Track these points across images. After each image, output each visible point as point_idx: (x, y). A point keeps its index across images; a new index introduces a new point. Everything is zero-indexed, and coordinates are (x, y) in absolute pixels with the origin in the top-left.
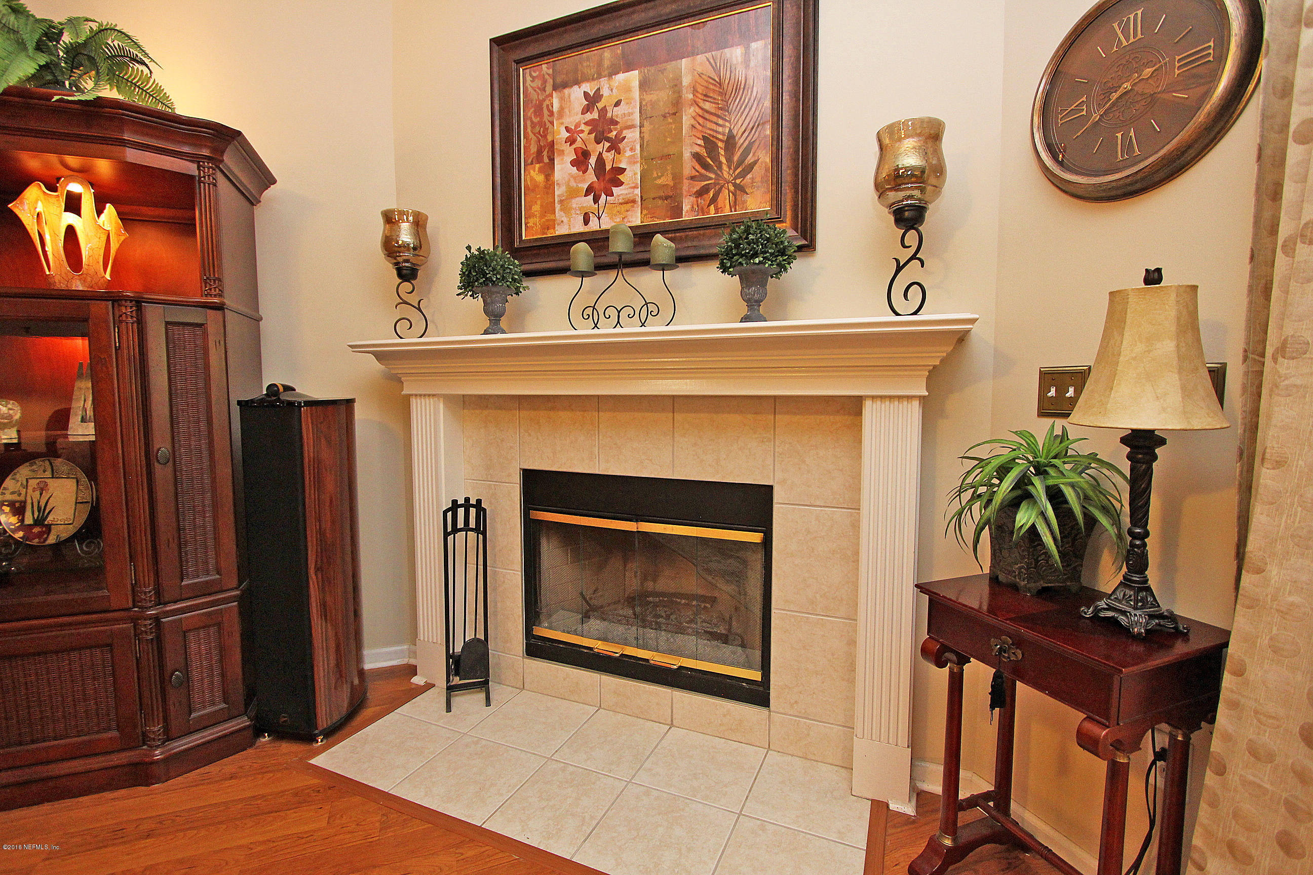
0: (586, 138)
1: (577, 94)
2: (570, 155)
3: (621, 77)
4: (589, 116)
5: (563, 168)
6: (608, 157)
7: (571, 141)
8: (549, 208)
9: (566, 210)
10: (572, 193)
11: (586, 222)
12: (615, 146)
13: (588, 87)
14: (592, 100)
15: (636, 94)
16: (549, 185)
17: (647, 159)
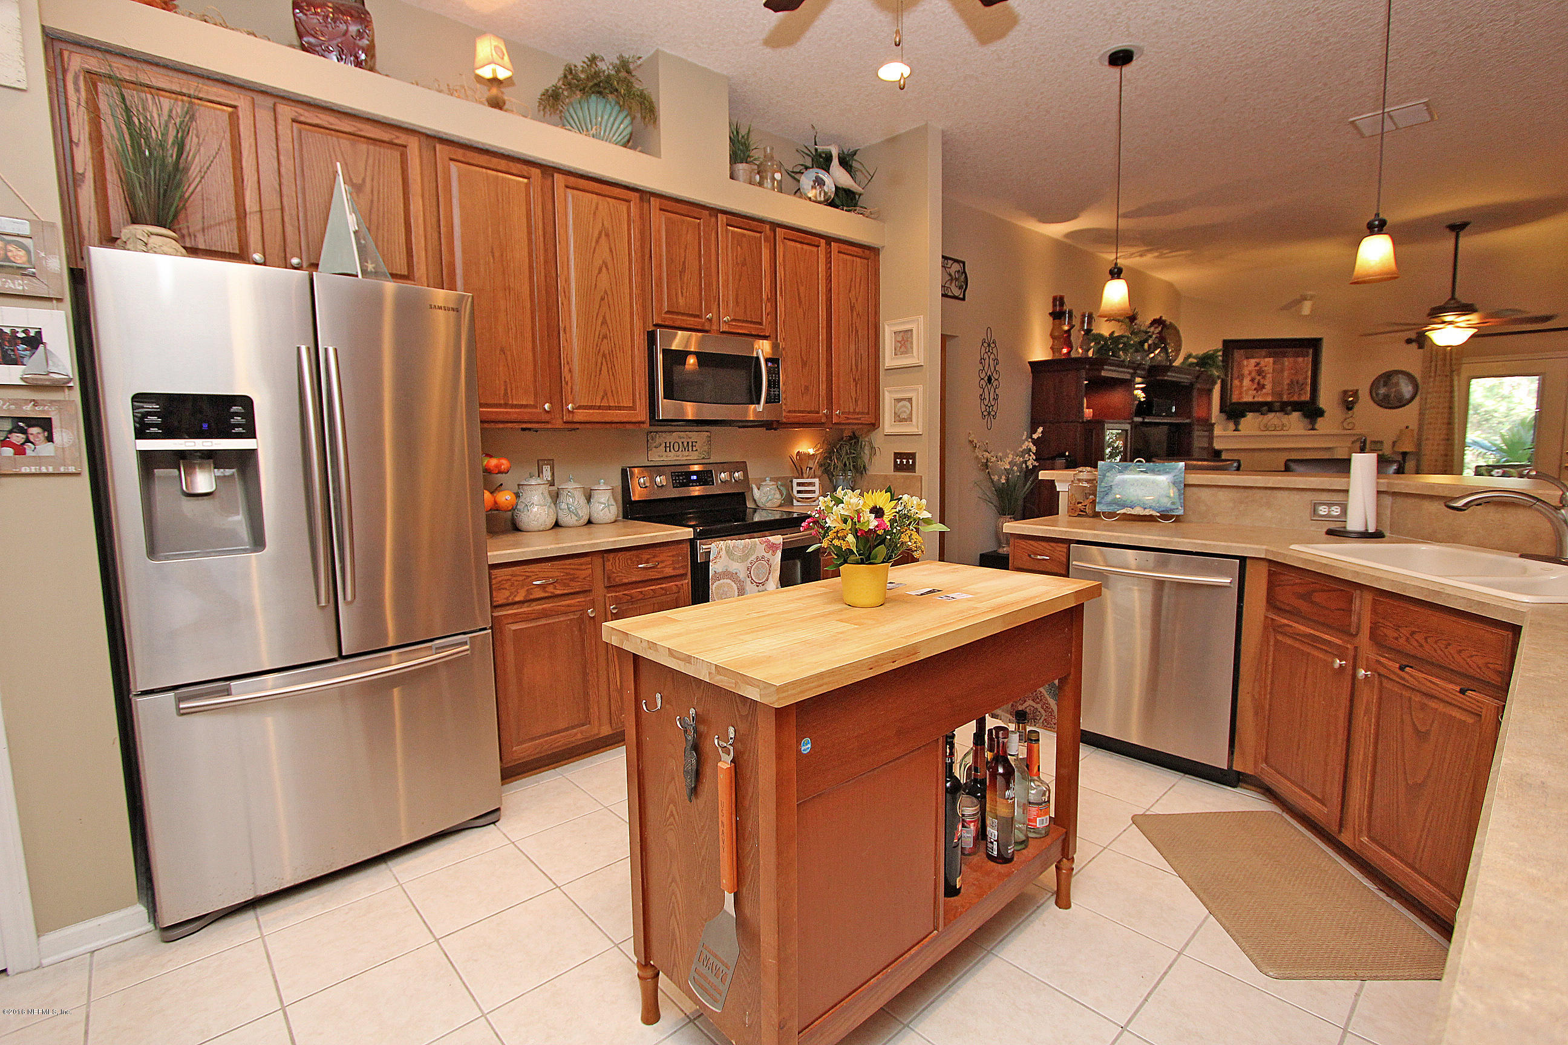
0: (1254, 374)
1: (1253, 361)
2: (1249, 378)
3: (1266, 360)
4: (1256, 368)
5: (1246, 382)
6: (1262, 381)
7: (1250, 374)
8: (1241, 393)
9: (1247, 394)
10: (1249, 389)
11: (1254, 398)
12: (1264, 377)
13: (1257, 360)
14: (1257, 364)
15: (1271, 364)
16: (1241, 386)
17: (1274, 382)
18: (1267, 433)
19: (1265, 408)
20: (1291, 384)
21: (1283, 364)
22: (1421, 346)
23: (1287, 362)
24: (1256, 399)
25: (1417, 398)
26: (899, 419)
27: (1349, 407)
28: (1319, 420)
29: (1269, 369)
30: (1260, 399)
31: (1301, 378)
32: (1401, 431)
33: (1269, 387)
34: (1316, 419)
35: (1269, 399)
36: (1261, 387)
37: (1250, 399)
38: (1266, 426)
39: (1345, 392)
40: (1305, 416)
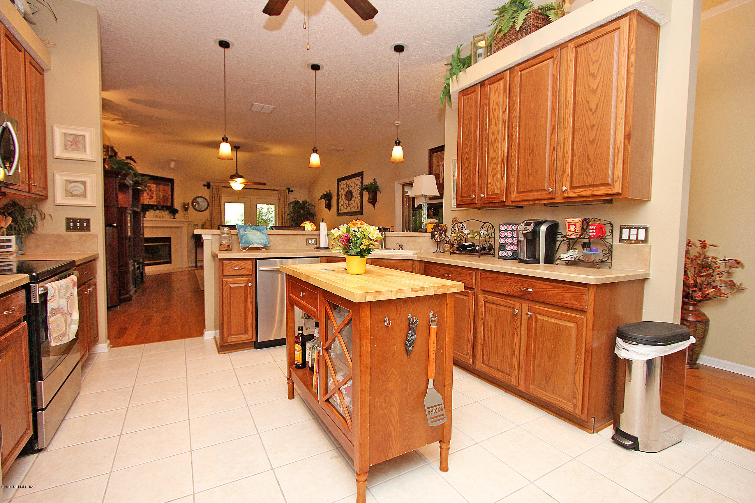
2: (146, 193)
3: (153, 185)
5: (145, 195)
6: (152, 195)
7: (146, 191)
8: (145, 200)
9: (147, 200)
10: (147, 198)
12: (152, 193)
14: (150, 187)
15: (155, 187)
17: (156, 196)
18: (157, 219)
19: (155, 208)
20: (163, 198)
21: (160, 188)
22: (209, 188)
23: (161, 187)
24: (150, 203)
25: (209, 208)
26: (70, 194)
27: (186, 209)
28: (177, 214)
29: (154, 189)
30: (152, 203)
31: (167, 195)
32: (205, 220)
33: (155, 198)
34: (175, 214)
35: (155, 204)
36: (151, 198)
37: (147, 203)
38: (156, 216)
39: (184, 203)
40: (170, 213)
